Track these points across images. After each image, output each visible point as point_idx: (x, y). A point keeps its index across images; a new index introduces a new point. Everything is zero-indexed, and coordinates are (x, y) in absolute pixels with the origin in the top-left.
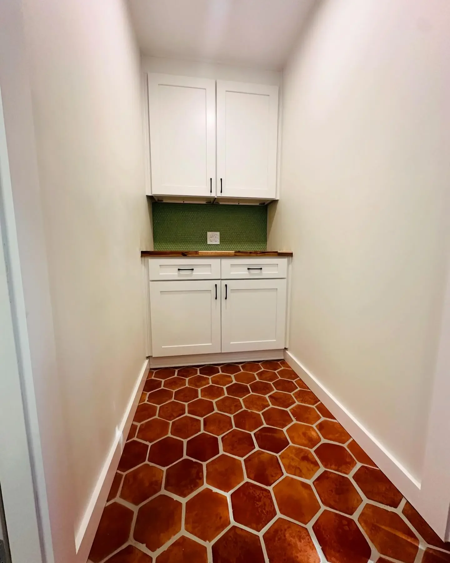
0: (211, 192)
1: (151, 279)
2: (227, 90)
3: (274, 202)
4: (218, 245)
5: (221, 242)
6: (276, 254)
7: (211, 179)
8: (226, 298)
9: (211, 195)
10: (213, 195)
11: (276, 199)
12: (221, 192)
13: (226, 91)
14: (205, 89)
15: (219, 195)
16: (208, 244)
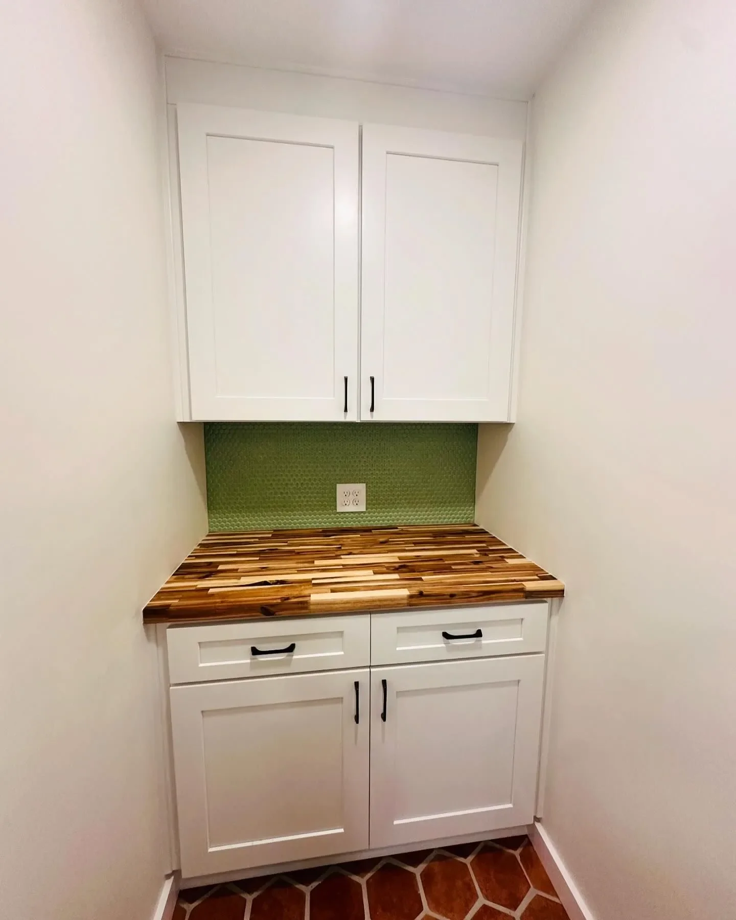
0: (346, 410)
1: (172, 681)
2: (389, 150)
3: (503, 428)
4: (362, 512)
5: (369, 504)
6: (522, 594)
7: (346, 379)
8: (384, 717)
9: (345, 418)
10: (352, 417)
11: (511, 422)
12: (372, 409)
13: (388, 153)
14: (332, 148)
15: (366, 417)
16: (338, 511)
